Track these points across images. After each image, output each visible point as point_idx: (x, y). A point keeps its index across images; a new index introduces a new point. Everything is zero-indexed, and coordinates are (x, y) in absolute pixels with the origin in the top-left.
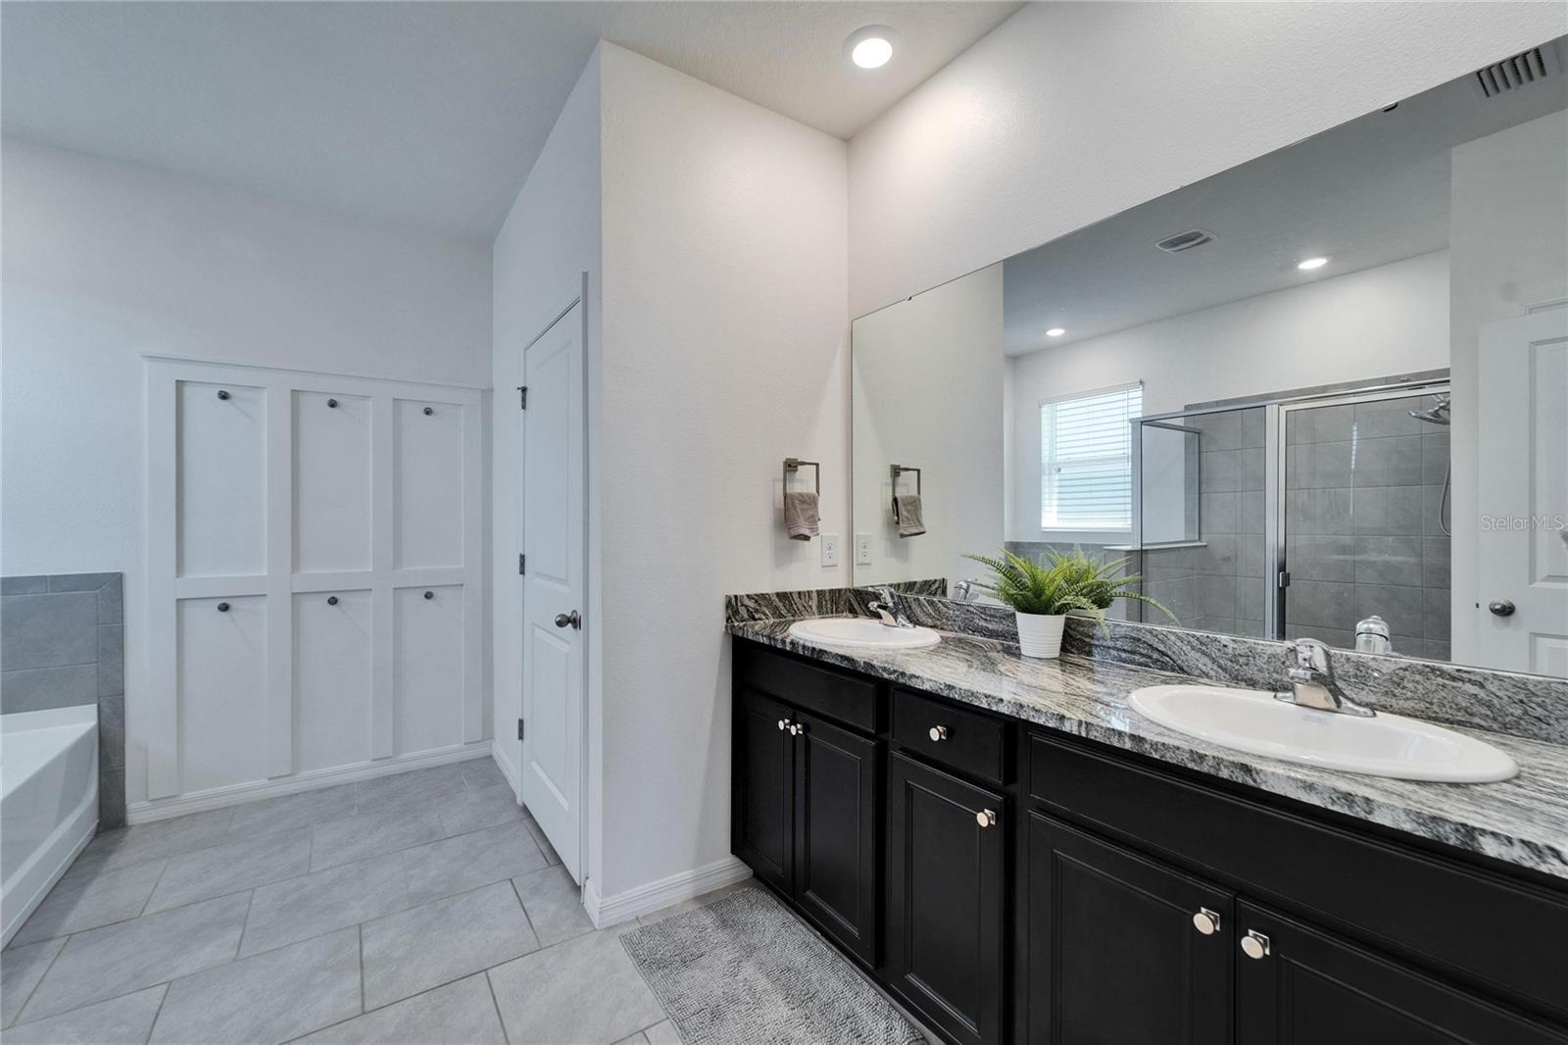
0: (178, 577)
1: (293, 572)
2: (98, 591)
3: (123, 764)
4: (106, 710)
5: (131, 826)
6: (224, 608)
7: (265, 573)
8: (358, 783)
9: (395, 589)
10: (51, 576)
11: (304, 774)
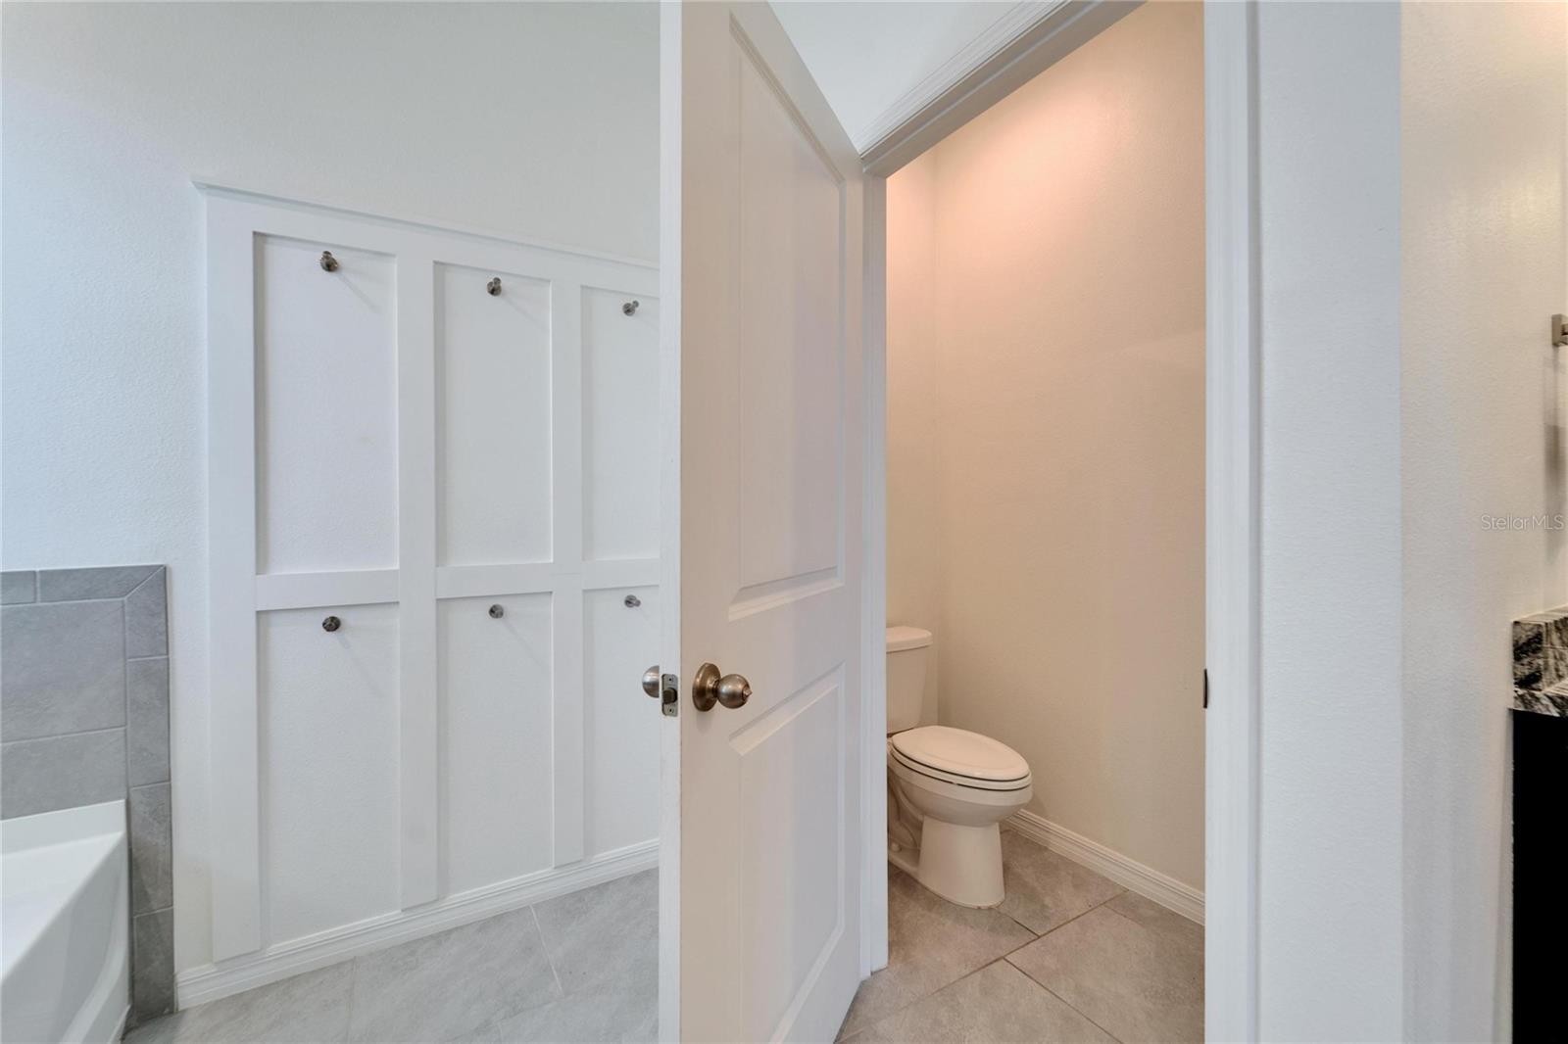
0: (257, 574)
1: (437, 566)
2: (125, 598)
3: (169, 903)
4: (139, 809)
5: (184, 1011)
6: (333, 625)
7: (396, 567)
8: (537, 907)
9: (585, 591)
10: (41, 572)
11: (454, 897)
